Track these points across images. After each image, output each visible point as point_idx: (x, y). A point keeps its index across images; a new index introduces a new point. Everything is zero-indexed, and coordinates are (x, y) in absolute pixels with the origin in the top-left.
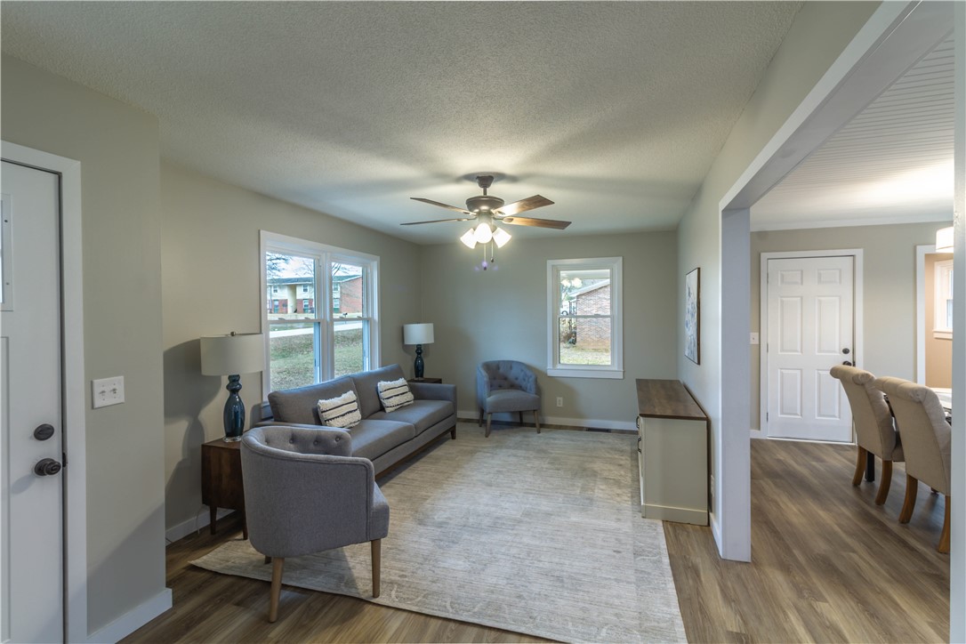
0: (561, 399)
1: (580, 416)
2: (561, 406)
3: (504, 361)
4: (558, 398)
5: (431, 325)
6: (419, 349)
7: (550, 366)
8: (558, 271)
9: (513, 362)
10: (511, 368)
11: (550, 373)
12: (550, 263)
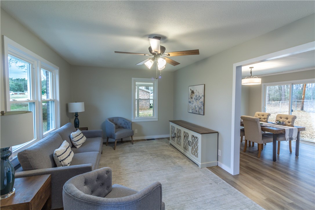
0: (137, 130)
1: (143, 135)
2: (137, 132)
3: (115, 118)
4: (136, 130)
5: (83, 103)
6: (76, 115)
7: (132, 118)
8: (135, 82)
9: (118, 117)
10: (118, 120)
11: (133, 121)
12: (133, 79)
